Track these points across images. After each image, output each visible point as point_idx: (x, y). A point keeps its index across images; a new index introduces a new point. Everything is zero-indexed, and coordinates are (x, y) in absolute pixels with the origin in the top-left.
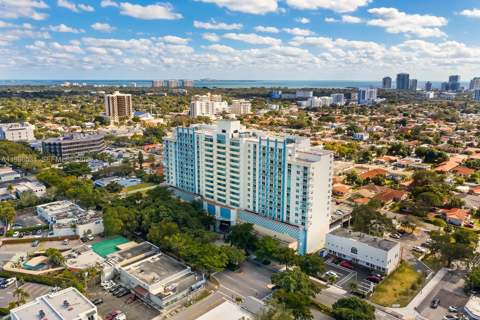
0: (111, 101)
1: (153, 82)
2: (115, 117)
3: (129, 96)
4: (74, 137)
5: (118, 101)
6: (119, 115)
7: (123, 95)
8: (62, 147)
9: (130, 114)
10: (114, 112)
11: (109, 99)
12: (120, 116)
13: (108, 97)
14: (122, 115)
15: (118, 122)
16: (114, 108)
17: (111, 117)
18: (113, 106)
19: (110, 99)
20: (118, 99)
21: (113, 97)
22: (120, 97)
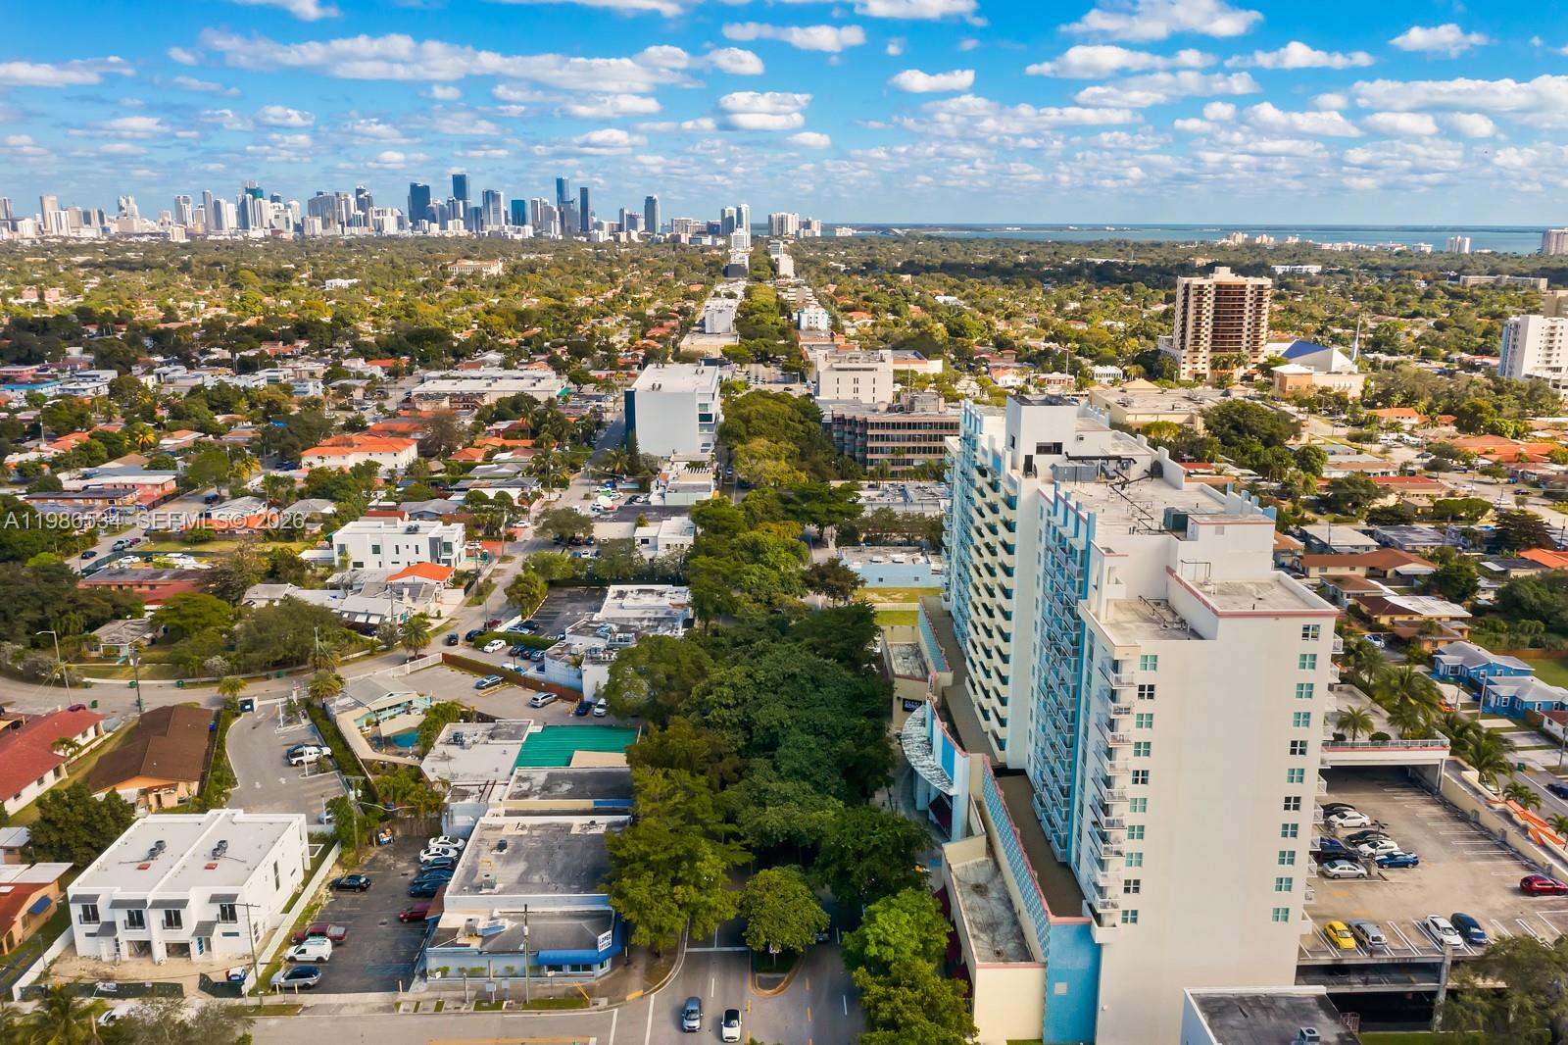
0: (1192, 300)
1: (1546, 234)
2: (1201, 356)
3: (1261, 287)
4: (918, 406)
5: (1217, 300)
6: (1213, 350)
7: (1240, 280)
8: (869, 432)
9: (1256, 350)
10: (1197, 337)
11: (1186, 294)
12: (1218, 355)
13: (1187, 286)
14: (1224, 350)
15: (1207, 371)
16: (1198, 325)
17: (1184, 352)
18: (1199, 319)
19: (1192, 293)
20: (1217, 293)
21: (1201, 287)
22: (1229, 287)
